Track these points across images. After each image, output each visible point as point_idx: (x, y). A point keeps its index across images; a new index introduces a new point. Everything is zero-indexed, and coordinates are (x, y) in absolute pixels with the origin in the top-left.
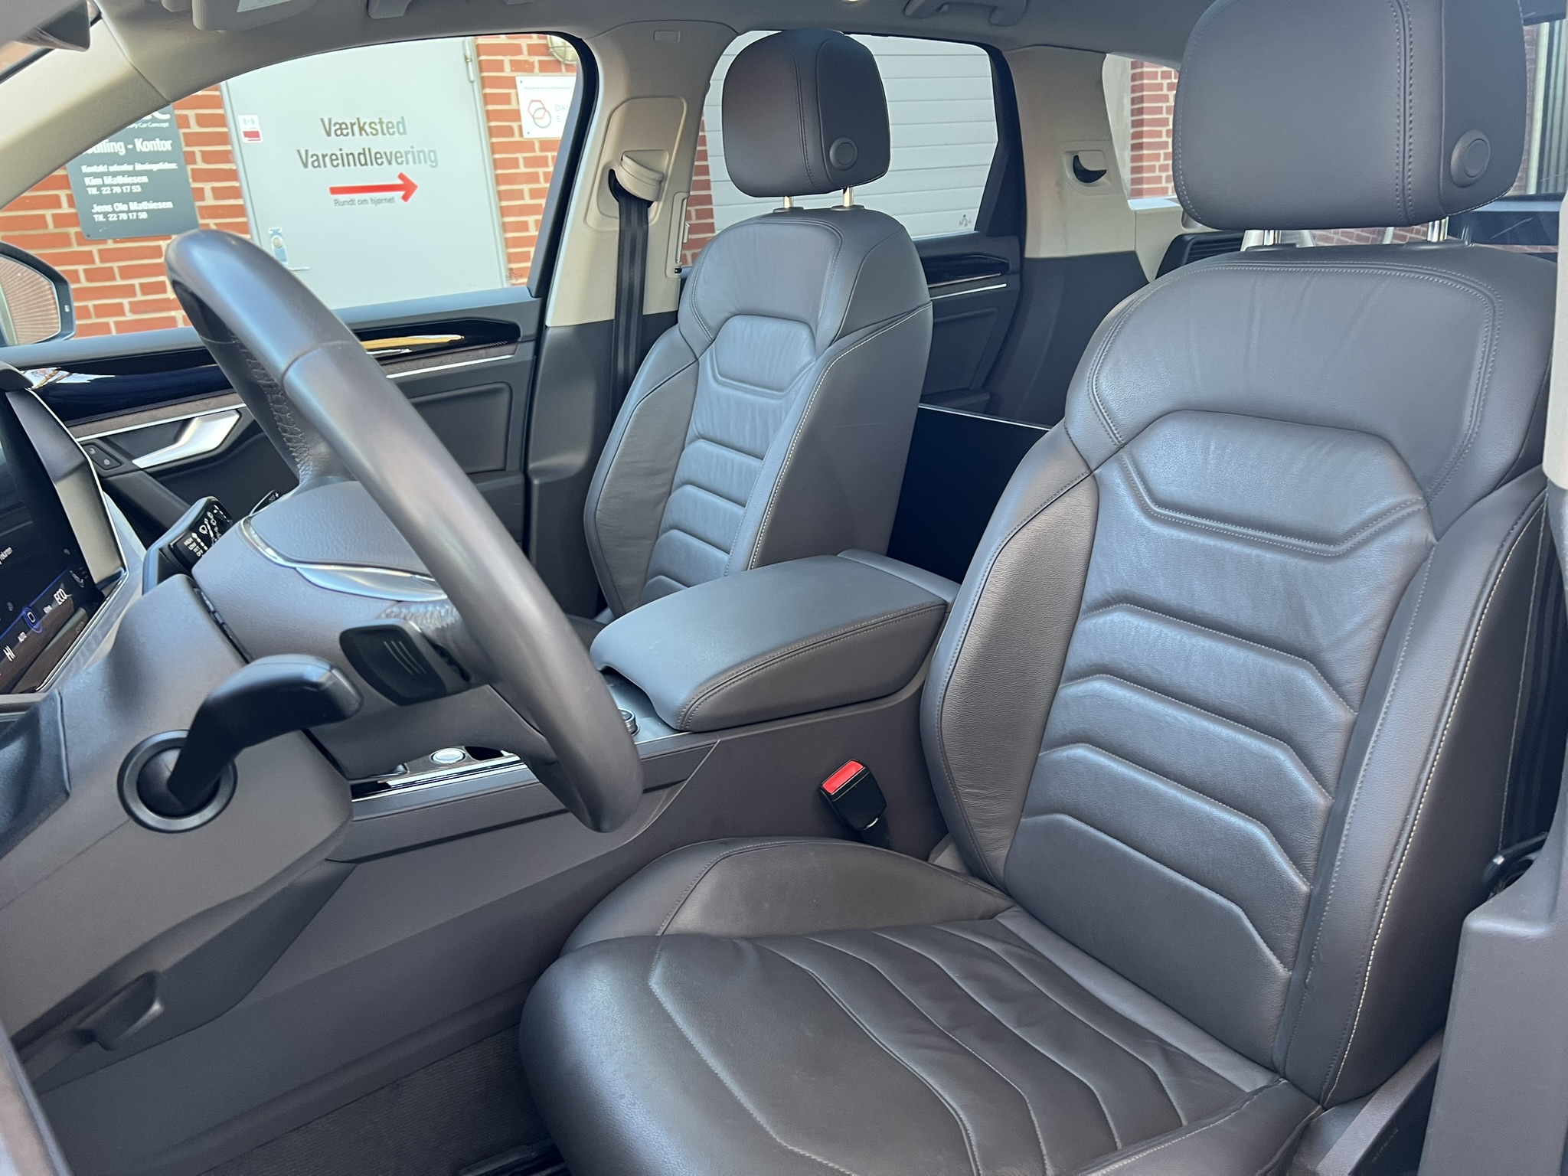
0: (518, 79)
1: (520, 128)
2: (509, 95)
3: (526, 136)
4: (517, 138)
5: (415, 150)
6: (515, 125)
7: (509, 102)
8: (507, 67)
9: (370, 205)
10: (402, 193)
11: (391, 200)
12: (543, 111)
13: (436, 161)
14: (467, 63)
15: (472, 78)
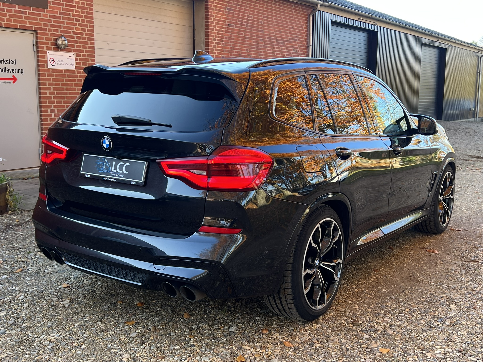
0: (48, 52)
1: (47, 65)
2: (45, 56)
3: (48, 68)
4: (46, 68)
5: (18, 69)
6: (46, 64)
7: (45, 58)
8: (45, 48)
9: (4, 84)
10: (13, 81)
11: (10, 83)
12: (53, 61)
13: (23, 72)
14: (34, 46)
15: (35, 50)
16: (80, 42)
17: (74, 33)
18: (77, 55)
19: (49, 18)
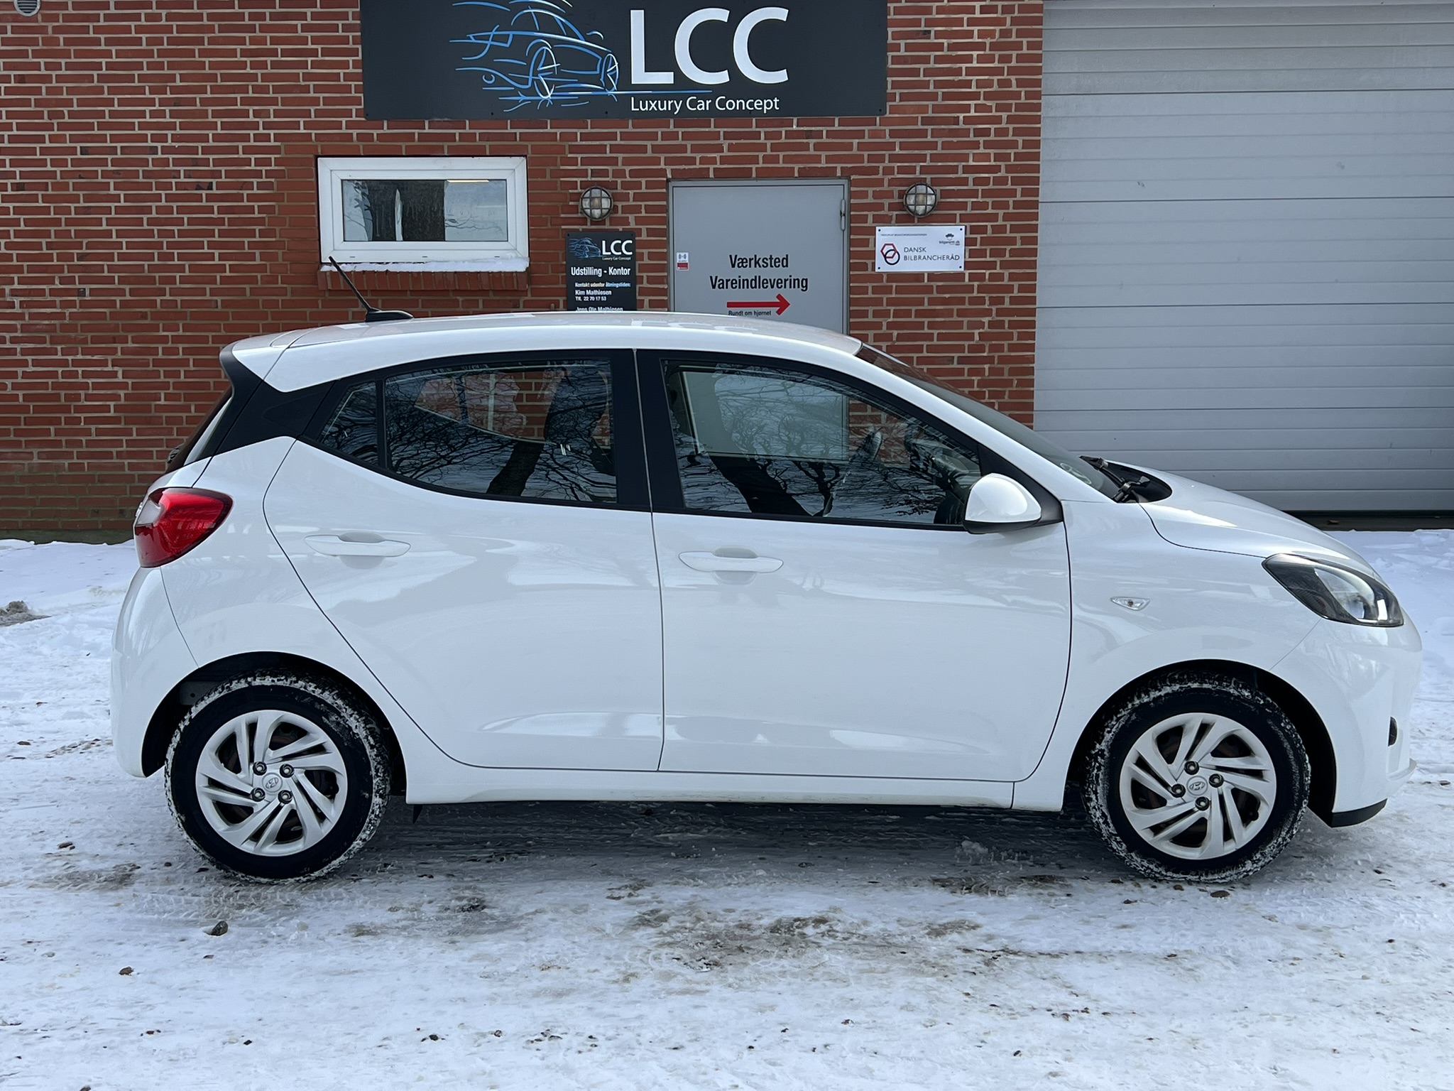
0: (877, 228)
1: (874, 264)
2: (868, 239)
3: (877, 270)
4: (870, 272)
6: (869, 262)
7: (867, 245)
8: (870, 219)
10: (777, 308)
11: (768, 313)
12: (893, 252)
13: (806, 286)
14: (842, 217)
15: (845, 227)
16: (986, 194)
17: (967, 169)
18: (974, 230)
19: (888, 139)
